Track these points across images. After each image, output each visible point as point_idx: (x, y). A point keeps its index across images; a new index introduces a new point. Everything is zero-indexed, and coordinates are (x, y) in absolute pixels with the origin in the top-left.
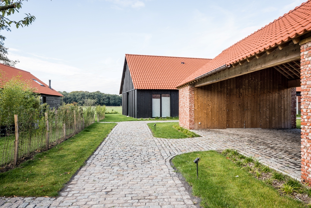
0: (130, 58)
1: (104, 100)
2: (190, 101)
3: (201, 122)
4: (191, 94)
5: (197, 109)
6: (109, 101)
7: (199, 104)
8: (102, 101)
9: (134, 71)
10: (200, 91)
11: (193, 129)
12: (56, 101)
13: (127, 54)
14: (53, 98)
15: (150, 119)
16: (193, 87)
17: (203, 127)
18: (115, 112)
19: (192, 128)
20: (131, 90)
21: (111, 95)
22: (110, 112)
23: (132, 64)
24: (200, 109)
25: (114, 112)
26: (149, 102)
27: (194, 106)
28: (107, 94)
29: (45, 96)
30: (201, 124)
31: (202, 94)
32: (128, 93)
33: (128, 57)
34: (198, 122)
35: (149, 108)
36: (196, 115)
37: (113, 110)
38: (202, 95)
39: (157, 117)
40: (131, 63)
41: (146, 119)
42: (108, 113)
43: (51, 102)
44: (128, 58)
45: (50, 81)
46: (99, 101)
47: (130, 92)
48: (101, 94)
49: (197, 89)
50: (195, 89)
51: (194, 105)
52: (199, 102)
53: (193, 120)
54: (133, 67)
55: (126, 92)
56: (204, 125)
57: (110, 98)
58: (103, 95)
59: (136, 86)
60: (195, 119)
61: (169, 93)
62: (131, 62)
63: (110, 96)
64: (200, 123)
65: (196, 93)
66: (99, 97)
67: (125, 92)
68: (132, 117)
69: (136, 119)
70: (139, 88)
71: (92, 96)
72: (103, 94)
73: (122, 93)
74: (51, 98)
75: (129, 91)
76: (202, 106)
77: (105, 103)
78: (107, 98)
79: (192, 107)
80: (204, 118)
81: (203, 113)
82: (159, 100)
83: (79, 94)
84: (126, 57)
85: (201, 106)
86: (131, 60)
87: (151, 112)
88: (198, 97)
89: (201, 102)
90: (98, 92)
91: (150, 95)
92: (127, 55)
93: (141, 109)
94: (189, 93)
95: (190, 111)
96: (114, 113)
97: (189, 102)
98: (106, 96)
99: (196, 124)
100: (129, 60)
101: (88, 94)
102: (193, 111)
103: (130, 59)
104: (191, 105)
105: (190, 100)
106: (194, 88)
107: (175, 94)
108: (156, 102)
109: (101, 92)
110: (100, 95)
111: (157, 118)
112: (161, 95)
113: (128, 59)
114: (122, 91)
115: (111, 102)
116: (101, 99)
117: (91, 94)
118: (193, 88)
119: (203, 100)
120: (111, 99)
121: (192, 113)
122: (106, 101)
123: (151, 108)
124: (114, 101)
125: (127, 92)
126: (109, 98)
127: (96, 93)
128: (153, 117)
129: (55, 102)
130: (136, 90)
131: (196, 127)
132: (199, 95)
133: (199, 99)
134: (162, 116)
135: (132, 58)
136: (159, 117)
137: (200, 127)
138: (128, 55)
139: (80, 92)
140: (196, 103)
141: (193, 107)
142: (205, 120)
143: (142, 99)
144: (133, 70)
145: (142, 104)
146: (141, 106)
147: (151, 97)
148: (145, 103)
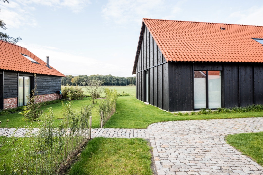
0: (150, 23)
1: (114, 81)
6: (118, 82)
8: (112, 82)
9: (161, 38)
12: (54, 82)
13: (145, 18)
14: (49, 79)
18: (127, 94)
21: (120, 78)
22: (121, 94)
23: (155, 30)
25: (125, 94)
26: (189, 83)
29: (32, 76)
33: (146, 21)
35: (189, 94)
37: (124, 92)
39: (202, 109)
42: (119, 96)
43: (45, 84)
45: (48, 58)
46: (111, 82)
47: (151, 69)
48: (112, 76)
54: (157, 33)
55: (143, 70)
58: (114, 77)
61: (220, 68)
62: (153, 27)
66: (110, 79)
67: (140, 71)
69: (167, 111)
71: (105, 78)
72: (114, 76)
73: (136, 72)
74: (45, 78)
75: (148, 68)
77: (115, 83)
78: (117, 79)
82: (204, 80)
83: (96, 77)
84: (144, 21)
87: (192, 101)
90: (110, 75)
91: (190, 72)
93: (176, 96)
96: (125, 96)
98: (116, 78)
100: (150, 26)
101: (103, 77)
107: (230, 70)
108: (199, 84)
109: (112, 75)
112: (207, 71)
115: (120, 82)
116: (112, 80)
117: (105, 76)
122: (116, 82)
123: (192, 94)
124: (121, 82)
126: (118, 80)
128: (195, 108)
129: (51, 84)
130: (167, 64)
134: (210, 107)
136: (205, 109)
139: (97, 75)
143: (177, 78)
144: (159, 37)
145: (177, 87)
146: (176, 90)
147: (191, 76)
148: (182, 85)
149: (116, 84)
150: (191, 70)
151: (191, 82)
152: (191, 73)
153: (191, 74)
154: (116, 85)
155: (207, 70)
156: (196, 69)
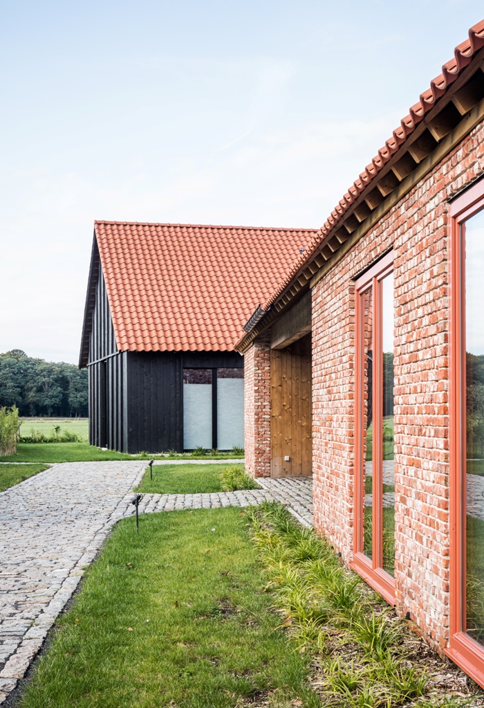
0: (110, 236)
1: (40, 390)
2: (256, 391)
3: (292, 454)
4: (260, 371)
5: (281, 414)
6: (66, 397)
7: (285, 399)
8: (31, 395)
9: (121, 287)
10: (289, 362)
11: (265, 477)
13: (100, 219)
15: (172, 456)
16: (267, 349)
17: (297, 469)
18: (68, 435)
19: (265, 474)
20: (112, 352)
22: (48, 436)
23: (115, 260)
24: (287, 416)
25: (61, 435)
26: (173, 395)
27: (271, 405)
28: (57, 365)
30: (290, 460)
31: (294, 369)
32: (104, 364)
33: (103, 231)
34: (282, 456)
35: (172, 419)
36: (277, 434)
37: (57, 429)
38: (294, 373)
39: (200, 450)
40: (114, 255)
41: (160, 455)
42: (39, 441)
44: (104, 236)
46: (21, 394)
47: (110, 360)
48: (27, 361)
49: (278, 354)
50: (273, 355)
51: (271, 402)
52: (285, 396)
53: (268, 449)
54: (117, 271)
55: (100, 360)
56: (301, 464)
57: (68, 382)
58: (39, 368)
59: (124, 340)
60: (271, 446)
62: (113, 250)
63: (68, 374)
64: (287, 458)
65: (274, 367)
66: (19, 376)
67: (95, 360)
68: (114, 451)
69: (126, 454)
70: (134, 348)
72: (39, 362)
73: (89, 363)
75: (106, 357)
76: (294, 406)
77: (47, 402)
78: (56, 380)
79: (264, 410)
80: (302, 443)
81: (298, 428)
82: (208, 388)
84: (97, 232)
85: (291, 407)
86: (112, 246)
87: (178, 433)
88: (281, 378)
89: (291, 394)
90: (16, 353)
91: (175, 371)
92: (102, 226)
93: (145, 421)
94: (253, 369)
95: (257, 421)
96: (63, 441)
97: (254, 394)
98: (50, 371)
99: (277, 462)
100: (106, 245)
102: (265, 423)
103: (111, 241)
104: (260, 404)
105: (257, 388)
106: (269, 352)
108: (196, 396)
109: (29, 356)
110: (25, 371)
111: (202, 452)
112: (214, 370)
113: (105, 241)
114: (87, 355)
115: (75, 398)
116: (30, 385)
118: (267, 352)
119: (297, 388)
120: (71, 385)
121: (262, 427)
122: (52, 397)
123: (178, 418)
125: (102, 362)
126: (63, 382)
127: (8, 359)
128: (185, 448)
130: (125, 355)
131: (277, 470)
132: (286, 373)
133: (285, 386)
134: (220, 447)
135: (117, 236)
136: (207, 451)
137: (287, 470)
138: (106, 225)
140: (276, 396)
141: (267, 409)
142: (304, 449)
143: (145, 384)
144: (120, 281)
145: (145, 403)
146: (143, 408)
147: (177, 379)
148: (156, 398)
149: (53, 406)
150: (176, 368)
151: (176, 393)
152: (177, 374)
153: (176, 376)
154: (50, 411)
155: (216, 366)
156: (187, 366)
